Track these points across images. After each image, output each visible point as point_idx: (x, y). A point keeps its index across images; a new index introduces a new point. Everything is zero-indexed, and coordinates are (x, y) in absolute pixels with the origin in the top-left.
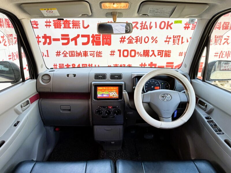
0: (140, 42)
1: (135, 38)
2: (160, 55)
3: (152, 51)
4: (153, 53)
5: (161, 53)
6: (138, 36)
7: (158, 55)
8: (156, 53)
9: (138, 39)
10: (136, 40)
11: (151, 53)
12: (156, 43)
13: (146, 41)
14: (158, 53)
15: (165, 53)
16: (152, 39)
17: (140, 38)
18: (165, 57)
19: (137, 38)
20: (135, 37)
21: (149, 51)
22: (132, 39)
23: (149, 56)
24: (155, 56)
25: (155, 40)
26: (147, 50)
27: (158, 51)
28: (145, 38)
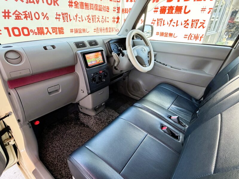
0: (30, 18)
1: (23, 14)
2: (55, 32)
3: (46, 28)
4: (48, 31)
5: (55, 30)
6: (26, 11)
7: (53, 32)
8: (51, 30)
9: (27, 15)
10: (25, 16)
11: (45, 31)
12: (48, 20)
13: (37, 17)
14: (53, 30)
15: (59, 30)
16: (43, 16)
17: (28, 13)
18: (59, 34)
19: (25, 13)
20: (23, 12)
21: (43, 28)
22: (19, 14)
23: (45, 34)
24: (51, 34)
25: (46, 17)
26: (40, 28)
27: (52, 28)
28: (35, 14)
